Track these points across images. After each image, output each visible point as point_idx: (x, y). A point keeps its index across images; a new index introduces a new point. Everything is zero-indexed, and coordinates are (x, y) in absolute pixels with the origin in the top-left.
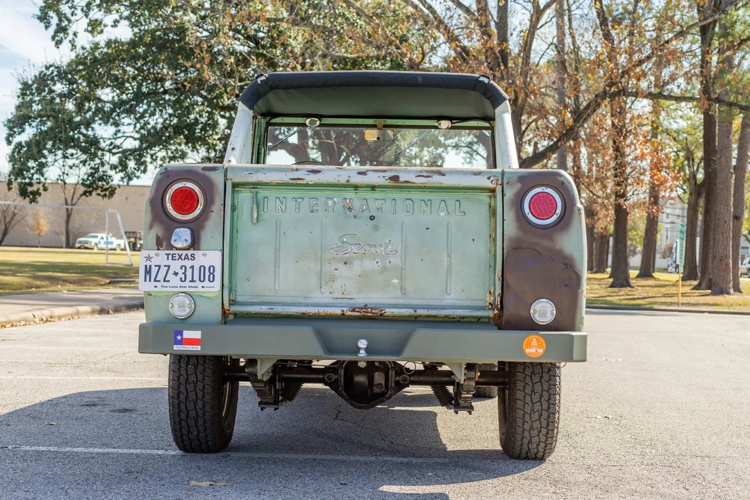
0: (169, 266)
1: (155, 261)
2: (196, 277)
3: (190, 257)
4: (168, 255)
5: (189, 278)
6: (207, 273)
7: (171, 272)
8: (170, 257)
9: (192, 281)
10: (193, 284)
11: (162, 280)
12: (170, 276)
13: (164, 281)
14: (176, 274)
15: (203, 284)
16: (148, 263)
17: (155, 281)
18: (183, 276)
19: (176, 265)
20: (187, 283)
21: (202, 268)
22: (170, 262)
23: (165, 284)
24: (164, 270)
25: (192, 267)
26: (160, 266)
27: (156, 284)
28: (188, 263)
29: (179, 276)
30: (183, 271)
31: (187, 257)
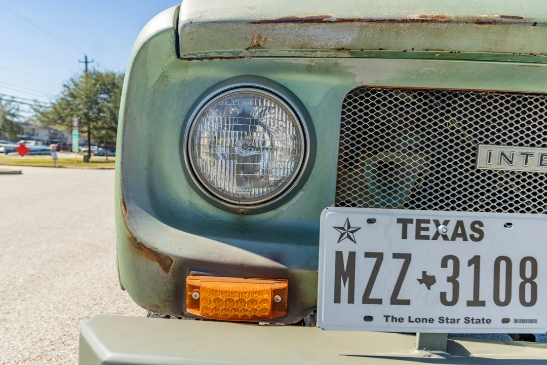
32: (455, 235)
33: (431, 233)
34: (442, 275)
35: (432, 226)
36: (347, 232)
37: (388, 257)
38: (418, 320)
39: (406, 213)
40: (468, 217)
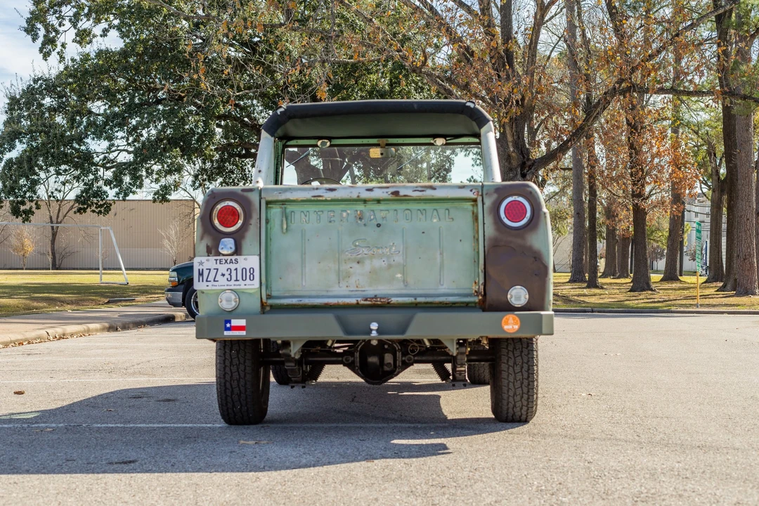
0: (217, 269)
1: (206, 265)
2: (239, 277)
3: (234, 261)
4: (216, 260)
5: (234, 278)
6: (248, 274)
7: (219, 273)
8: (218, 261)
9: (237, 280)
10: (237, 283)
11: (212, 280)
12: (219, 277)
13: (214, 281)
14: (223, 275)
15: (245, 282)
16: (201, 268)
17: (207, 281)
18: (229, 277)
19: (223, 268)
20: (232, 282)
21: (244, 270)
22: (218, 266)
23: (215, 283)
24: (213, 272)
25: (236, 269)
26: (210, 270)
27: (208, 283)
28: (233, 266)
29: (226, 277)
30: (229, 272)
31: (231, 262)
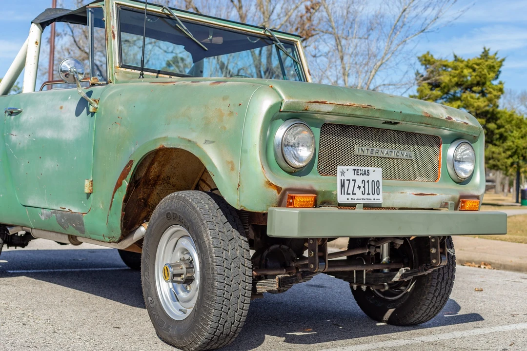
32: (364, 174)
33: (359, 173)
34: (362, 185)
35: (360, 171)
36: (343, 173)
37: (351, 181)
38: (358, 199)
39: (355, 168)
40: (366, 168)
